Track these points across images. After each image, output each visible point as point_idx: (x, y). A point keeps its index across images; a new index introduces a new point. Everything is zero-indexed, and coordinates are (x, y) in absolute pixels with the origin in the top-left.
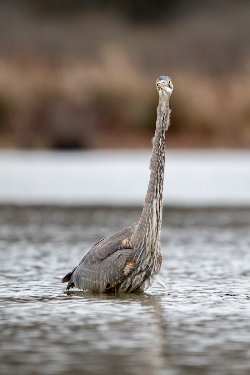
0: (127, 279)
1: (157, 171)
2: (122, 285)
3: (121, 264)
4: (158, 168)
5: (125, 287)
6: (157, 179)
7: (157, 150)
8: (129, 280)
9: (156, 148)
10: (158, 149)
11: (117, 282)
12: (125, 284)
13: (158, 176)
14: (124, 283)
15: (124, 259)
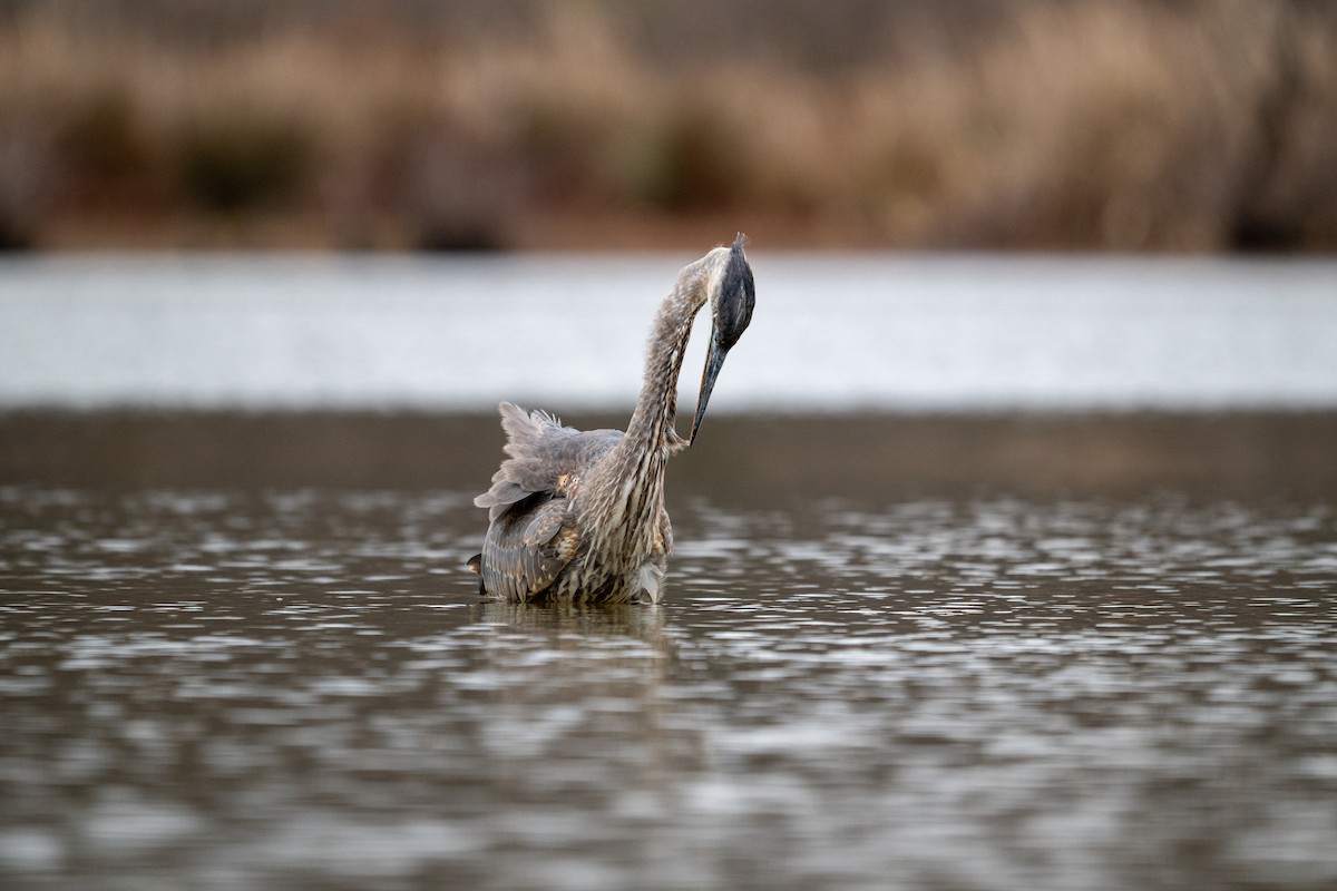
0: (570, 573)
1: (653, 426)
2: (562, 589)
3: (546, 528)
4: (658, 418)
5: (568, 592)
6: (650, 442)
7: (659, 375)
8: (574, 576)
9: (658, 370)
10: (663, 374)
11: (544, 580)
12: (567, 584)
13: (653, 435)
14: (564, 583)
15: (556, 517)
